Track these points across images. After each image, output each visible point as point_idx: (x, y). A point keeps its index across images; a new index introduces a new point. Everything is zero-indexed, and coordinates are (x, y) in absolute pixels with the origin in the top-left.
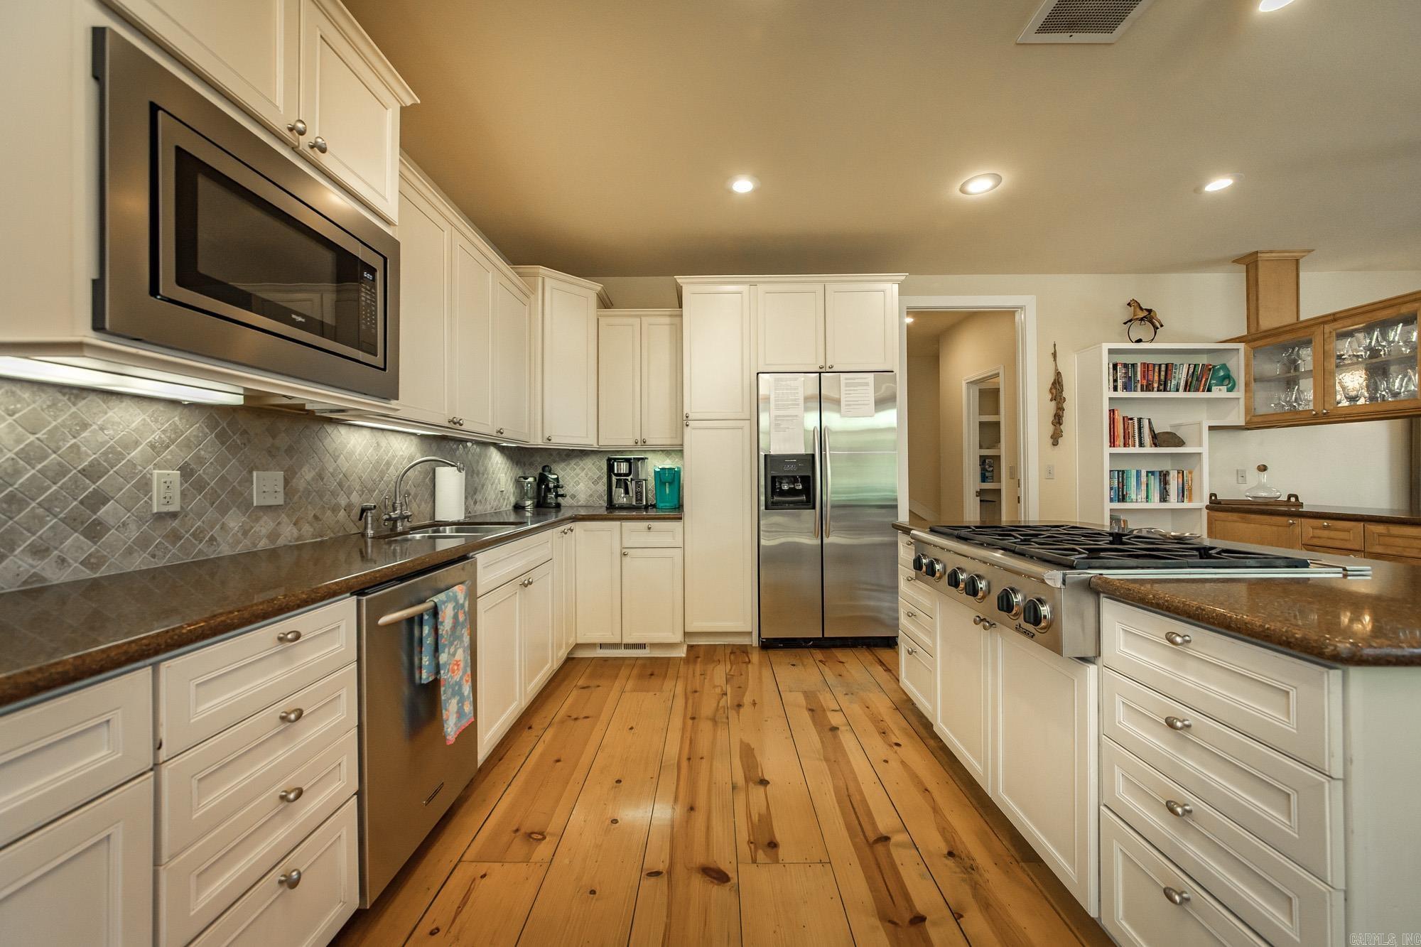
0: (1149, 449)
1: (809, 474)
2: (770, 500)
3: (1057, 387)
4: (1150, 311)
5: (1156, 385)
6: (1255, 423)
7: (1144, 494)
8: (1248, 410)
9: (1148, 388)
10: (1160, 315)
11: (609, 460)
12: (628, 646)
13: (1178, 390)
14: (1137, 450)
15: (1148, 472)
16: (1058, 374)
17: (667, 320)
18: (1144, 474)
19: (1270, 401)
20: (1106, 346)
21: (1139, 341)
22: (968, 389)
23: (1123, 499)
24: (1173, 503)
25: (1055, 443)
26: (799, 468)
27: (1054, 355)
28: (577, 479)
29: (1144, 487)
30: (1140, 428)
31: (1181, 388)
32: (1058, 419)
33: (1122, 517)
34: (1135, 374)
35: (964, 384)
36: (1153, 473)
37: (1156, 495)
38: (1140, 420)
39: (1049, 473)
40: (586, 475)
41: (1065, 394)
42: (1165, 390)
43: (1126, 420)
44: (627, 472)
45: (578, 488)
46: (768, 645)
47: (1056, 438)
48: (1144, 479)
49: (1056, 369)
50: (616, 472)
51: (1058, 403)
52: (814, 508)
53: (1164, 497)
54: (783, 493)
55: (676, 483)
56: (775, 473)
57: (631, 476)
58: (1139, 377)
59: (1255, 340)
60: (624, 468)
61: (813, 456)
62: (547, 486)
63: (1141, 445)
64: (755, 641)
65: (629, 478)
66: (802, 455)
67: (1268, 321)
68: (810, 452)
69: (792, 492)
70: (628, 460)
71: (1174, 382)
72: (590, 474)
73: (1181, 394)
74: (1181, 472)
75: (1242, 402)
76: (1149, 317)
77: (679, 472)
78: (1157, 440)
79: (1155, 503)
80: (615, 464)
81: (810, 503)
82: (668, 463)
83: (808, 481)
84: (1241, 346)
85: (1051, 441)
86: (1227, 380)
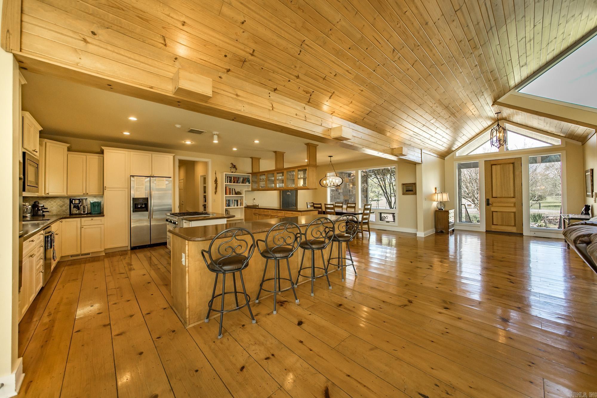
0: (234, 195)
1: (147, 203)
2: (134, 210)
3: (216, 181)
4: (235, 166)
5: (236, 182)
6: (253, 190)
7: (233, 205)
8: (252, 187)
9: (234, 182)
10: (237, 167)
11: (70, 199)
12: (82, 255)
13: (240, 183)
14: (232, 195)
15: (234, 200)
16: (216, 178)
17: (97, 157)
18: (233, 200)
19: (255, 186)
20: (225, 173)
21: (232, 172)
22: (201, 177)
23: (229, 206)
24: (239, 207)
25: (215, 194)
26: (144, 201)
27: (216, 173)
28: (52, 206)
29: (233, 203)
30: (232, 191)
31: (241, 183)
32: (216, 188)
33: (228, 210)
34: (231, 179)
35: (200, 176)
36: (235, 200)
37: (236, 205)
38: (232, 189)
39: (214, 201)
40: (57, 204)
41: (217, 183)
42: (238, 183)
43: (230, 189)
44: (79, 203)
45: (53, 209)
46: (133, 249)
47: (216, 192)
48: (233, 202)
49: (216, 177)
50: (73, 203)
51: (216, 185)
52: (148, 211)
53: (237, 205)
54: (139, 208)
55: (100, 206)
56: (135, 203)
57: (81, 204)
58: (232, 180)
59: (253, 174)
60: (77, 202)
61: (148, 198)
62: (38, 209)
63: (233, 194)
64: (129, 248)
65: (79, 205)
66: (144, 198)
67: (255, 171)
68: (147, 197)
69: (141, 207)
70: (79, 199)
71: (239, 181)
72: (58, 204)
73: (241, 184)
74: (240, 200)
75: (251, 186)
76: (234, 167)
77: (100, 203)
78: (236, 194)
79: (236, 207)
80: (73, 200)
81: (147, 210)
82: (95, 200)
83: (146, 205)
84: (251, 175)
85: (214, 193)
86: (249, 182)
